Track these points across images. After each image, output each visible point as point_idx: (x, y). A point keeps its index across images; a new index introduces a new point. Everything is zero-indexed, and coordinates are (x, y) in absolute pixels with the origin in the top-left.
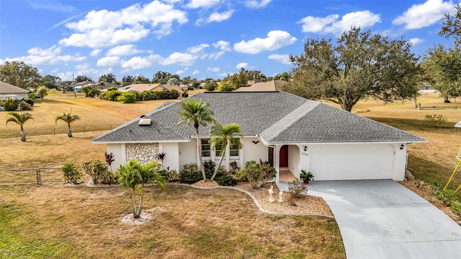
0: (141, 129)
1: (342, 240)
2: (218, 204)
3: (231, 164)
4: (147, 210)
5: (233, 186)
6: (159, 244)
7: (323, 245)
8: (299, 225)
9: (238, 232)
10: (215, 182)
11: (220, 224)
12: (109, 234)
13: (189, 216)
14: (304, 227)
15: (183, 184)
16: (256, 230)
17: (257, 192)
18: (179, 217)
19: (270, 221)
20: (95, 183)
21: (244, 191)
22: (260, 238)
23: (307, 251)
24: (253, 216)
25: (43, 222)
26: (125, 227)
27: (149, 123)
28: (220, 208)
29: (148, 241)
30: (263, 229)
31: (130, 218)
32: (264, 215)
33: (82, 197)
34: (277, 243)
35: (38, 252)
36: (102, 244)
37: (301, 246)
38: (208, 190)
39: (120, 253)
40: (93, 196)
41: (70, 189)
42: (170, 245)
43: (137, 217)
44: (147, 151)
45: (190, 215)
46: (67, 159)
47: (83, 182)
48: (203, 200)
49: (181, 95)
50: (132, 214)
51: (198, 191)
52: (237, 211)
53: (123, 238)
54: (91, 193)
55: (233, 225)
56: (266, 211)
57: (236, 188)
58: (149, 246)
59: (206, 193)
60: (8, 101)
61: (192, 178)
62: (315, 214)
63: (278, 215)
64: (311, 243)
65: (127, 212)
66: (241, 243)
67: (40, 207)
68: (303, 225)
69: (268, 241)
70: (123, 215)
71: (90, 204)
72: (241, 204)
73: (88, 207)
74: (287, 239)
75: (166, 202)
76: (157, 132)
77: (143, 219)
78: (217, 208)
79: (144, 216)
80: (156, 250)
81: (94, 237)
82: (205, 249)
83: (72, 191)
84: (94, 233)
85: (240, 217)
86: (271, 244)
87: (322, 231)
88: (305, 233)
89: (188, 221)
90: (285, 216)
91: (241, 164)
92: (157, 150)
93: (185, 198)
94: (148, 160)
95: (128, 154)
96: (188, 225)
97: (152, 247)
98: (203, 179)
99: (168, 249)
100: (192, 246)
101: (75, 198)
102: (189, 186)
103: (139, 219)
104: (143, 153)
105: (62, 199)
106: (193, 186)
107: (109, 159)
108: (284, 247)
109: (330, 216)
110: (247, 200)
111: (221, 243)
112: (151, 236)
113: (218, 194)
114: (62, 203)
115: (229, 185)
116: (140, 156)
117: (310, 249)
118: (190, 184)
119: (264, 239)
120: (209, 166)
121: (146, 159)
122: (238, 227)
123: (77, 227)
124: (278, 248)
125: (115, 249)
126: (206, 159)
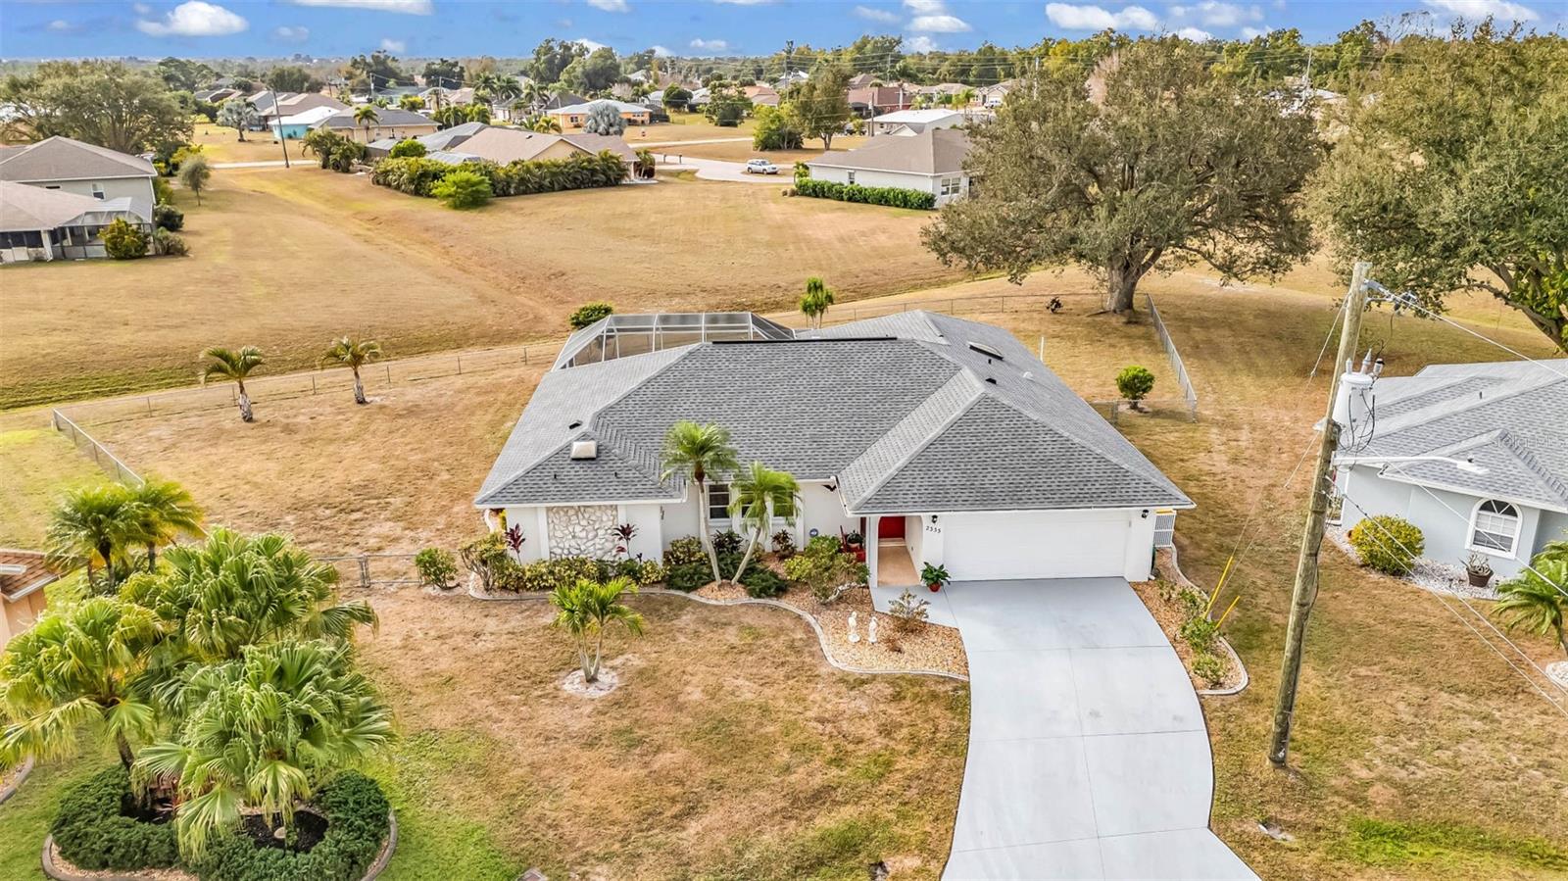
0: (577, 468)
1: (969, 730)
2: (745, 648)
3: (776, 538)
4: (609, 663)
5: (777, 596)
6: (641, 741)
7: (932, 742)
8: (897, 698)
9: (782, 715)
10: (740, 587)
11: (749, 696)
12: (549, 717)
13: (690, 678)
14: (907, 703)
15: (672, 592)
16: (816, 709)
17: (829, 615)
18: (672, 681)
19: (843, 688)
20: (487, 590)
21: (800, 612)
22: (820, 727)
23: (900, 753)
24: (813, 678)
25: (419, 690)
26: (573, 703)
27: (593, 454)
28: (750, 658)
29: (620, 732)
30: (829, 706)
31: (578, 680)
32: (834, 674)
33: (471, 626)
34: (850, 738)
35: (437, 754)
36: (540, 740)
37: (892, 744)
38: (724, 609)
39: (577, 757)
40: (491, 624)
41: (438, 605)
42: (661, 742)
43: (591, 680)
44: (593, 518)
45: (691, 675)
46: (391, 500)
47: (458, 585)
48: (716, 636)
49: (632, 168)
50: (581, 673)
51: (706, 613)
52: (783, 664)
53: (576, 726)
54: (486, 616)
55: (774, 698)
56: (840, 665)
57: (786, 603)
58: (624, 744)
59: (723, 617)
60: (119, 229)
61: (691, 579)
62: (934, 671)
63: (861, 674)
64: (913, 736)
65: (568, 665)
66: (786, 739)
67: (398, 652)
68: (904, 698)
69: (835, 733)
70: (562, 674)
71: (492, 646)
72: (792, 647)
73: (492, 654)
74: (869, 729)
75: (643, 643)
76: (613, 478)
77: (603, 683)
78: (743, 656)
79: (607, 678)
80: (638, 751)
81: (524, 724)
82: (722, 750)
83: (444, 609)
84: (521, 716)
85: (788, 679)
86: (840, 740)
87: (937, 712)
88: (906, 717)
89: (689, 689)
90: (874, 677)
91: (799, 538)
92: (615, 517)
93: (680, 630)
94: (596, 536)
95: (551, 526)
96: (690, 697)
97: (630, 746)
98: (714, 580)
99: (659, 749)
100: (699, 744)
101: (457, 629)
102: (685, 598)
103: (597, 684)
104: (584, 523)
105: (432, 633)
106: (693, 596)
107: (515, 539)
108: (861, 746)
109: (961, 678)
110: (805, 637)
111: (750, 737)
112: (626, 722)
113: (748, 620)
114: (438, 642)
115: (770, 596)
116: (578, 529)
117: (906, 749)
118: (688, 592)
119: (829, 727)
120: (727, 545)
121: (591, 536)
122: (782, 702)
123: (485, 701)
124: (850, 747)
125: (568, 751)
126: (721, 525)
